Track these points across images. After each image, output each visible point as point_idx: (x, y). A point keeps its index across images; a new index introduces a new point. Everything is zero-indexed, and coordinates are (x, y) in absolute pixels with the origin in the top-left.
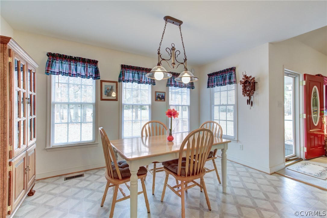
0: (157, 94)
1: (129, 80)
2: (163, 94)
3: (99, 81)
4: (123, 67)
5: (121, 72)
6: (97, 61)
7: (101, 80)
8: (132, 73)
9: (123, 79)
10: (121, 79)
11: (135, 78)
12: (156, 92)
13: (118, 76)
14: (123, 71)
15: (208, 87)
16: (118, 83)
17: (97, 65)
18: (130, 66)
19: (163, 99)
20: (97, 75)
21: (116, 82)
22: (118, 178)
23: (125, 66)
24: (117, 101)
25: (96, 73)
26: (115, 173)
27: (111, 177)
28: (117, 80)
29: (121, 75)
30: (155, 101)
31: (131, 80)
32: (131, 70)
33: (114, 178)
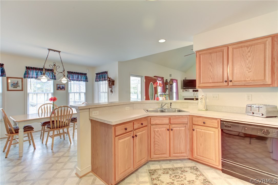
0: (58, 86)
1: (32, 77)
2: (64, 86)
3: (5, 78)
4: (27, 68)
5: (26, 71)
6: (3, 64)
7: (7, 77)
8: (36, 72)
9: (27, 76)
10: (26, 76)
11: (38, 76)
12: (57, 84)
13: (24, 74)
14: (27, 71)
15: (96, 81)
16: (24, 79)
17: (3, 66)
18: (33, 68)
19: (64, 89)
20: (3, 74)
21: (22, 78)
22: (13, 133)
23: (29, 68)
24: (23, 91)
25: (2, 72)
26: (11, 131)
27: (9, 133)
28: (23, 77)
29: (26, 74)
30: (57, 90)
31: (34, 77)
32: (35, 70)
33: (11, 133)
